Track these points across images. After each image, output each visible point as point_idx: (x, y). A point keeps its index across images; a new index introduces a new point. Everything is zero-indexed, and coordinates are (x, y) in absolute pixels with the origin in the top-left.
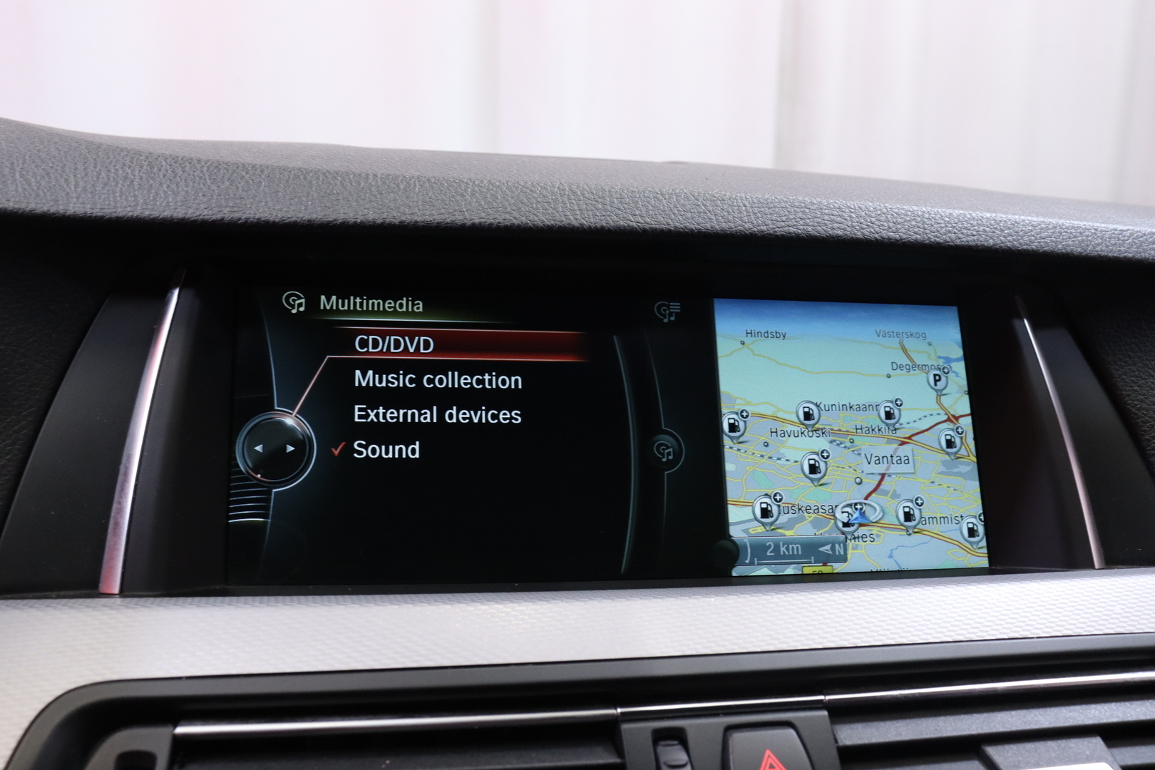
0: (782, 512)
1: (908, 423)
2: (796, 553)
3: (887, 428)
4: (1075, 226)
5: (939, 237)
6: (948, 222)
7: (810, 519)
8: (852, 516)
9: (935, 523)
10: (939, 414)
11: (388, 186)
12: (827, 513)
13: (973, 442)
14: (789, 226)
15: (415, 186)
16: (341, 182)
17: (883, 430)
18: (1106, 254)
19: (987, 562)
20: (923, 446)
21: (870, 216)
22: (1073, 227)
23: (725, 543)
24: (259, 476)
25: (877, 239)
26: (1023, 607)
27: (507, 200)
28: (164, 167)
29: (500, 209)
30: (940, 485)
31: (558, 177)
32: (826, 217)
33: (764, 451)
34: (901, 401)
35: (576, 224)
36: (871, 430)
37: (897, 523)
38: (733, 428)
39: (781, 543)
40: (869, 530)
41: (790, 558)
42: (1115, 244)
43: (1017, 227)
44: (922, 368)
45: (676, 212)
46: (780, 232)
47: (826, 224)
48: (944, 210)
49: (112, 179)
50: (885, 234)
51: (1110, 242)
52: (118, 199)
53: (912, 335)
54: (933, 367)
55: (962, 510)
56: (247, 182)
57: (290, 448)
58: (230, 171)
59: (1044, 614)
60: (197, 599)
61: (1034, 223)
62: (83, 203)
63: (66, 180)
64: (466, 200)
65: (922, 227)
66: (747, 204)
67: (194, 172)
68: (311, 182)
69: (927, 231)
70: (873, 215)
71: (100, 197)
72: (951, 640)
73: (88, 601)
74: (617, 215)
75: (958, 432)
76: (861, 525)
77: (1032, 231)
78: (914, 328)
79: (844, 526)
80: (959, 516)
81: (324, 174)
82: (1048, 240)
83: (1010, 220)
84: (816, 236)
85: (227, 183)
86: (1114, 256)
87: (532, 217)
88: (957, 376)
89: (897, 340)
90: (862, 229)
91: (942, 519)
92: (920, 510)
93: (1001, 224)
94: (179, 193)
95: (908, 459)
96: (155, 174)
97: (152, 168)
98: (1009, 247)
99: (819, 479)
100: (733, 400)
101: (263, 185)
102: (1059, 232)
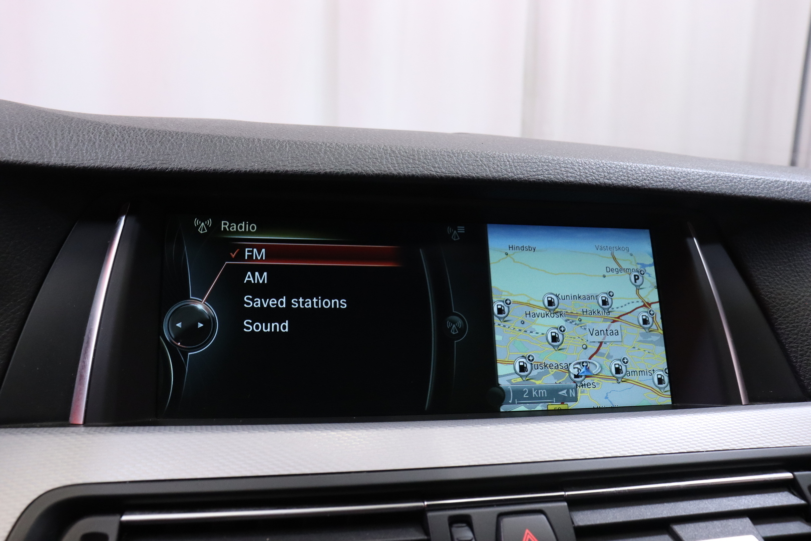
0: (533, 368)
1: (617, 308)
2: (543, 396)
3: (603, 311)
4: (727, 176)
5: (638, 183)
6: (644, 173)
7: (553, 373)
8: (581, 370)
9: (636, 375)
10: (638, 302)
11: (268, 147)
12: (564, 368)
13: (661, 321)
14: (538, 175)
15: (286, 147)
16: (236, 144)
17: (601, 312)
18: (747, 194)
19: (671, 401)
20: (627, 323)
21: (592, 168)
22: (725, 177)
23: (495, 389)
24: (179, 344)
25: (597, 184)
26: (697, 430)
27: (349, 157)
28: (116, 133)
29: (343, 163)
30: (639, 349)
31: (383, 141)
32: (563, 169)
33: (523, 328)
34: (612, 293)
35: (395, 173)
36: (592, 312)
37: (611, 375)
38: (500, 311)
39: (533, 389)
40: (592, 380)
41: (539, 399)
42: (753, 188)
43: (689, 176)
44: (626, 271)
45: (463, 165)
46: (532, 179)
47: (563, 174)
48: (641, 165)
49: (80, 141)
50: (602, 180)
51: (749, 186)
52: (85, 154)
53: (619, 249)
54: (633, 270)
55: (653, 366)
56: (172, 144)
57: (200, 325)
58: (161, 136)
59: (710, 435)
60: (137, 428)
61: (700, 174)
62: (61, 157)
63: (49, 142)
64: (321, 157)
65: (626, 176)
66: (510, 160)
67: (137, 137)
68: (215, 144)
69: (630, 179)
70: (594, 168)
71: (72, 154)
72: (649, 454)
73: (62, 429)
74: (423, 167)
75: (650, 314)
76: (586, 377)
77: (699, 179)
78: (621, 244)
79: (575, 378)
80: (652, 370)
81: (225, 139)
82: (710, 185)
83: (684, 172)
84: (556, 182)
85: (159, 145)
86: (752, 196)
87: (365, 168)
88: (650, 276)
89: (609, 252)
90: (587, 177)
91: (641, 372)
92: (626, 366)
93: (679, 174)
94: (126, 151)
95: (618, 332)
96: (109, 138)
97: (108, 134)
98: (684, 190)
99: (559, 346)
100: (500, 292)
101: (183, 146)
102: (716, 180)
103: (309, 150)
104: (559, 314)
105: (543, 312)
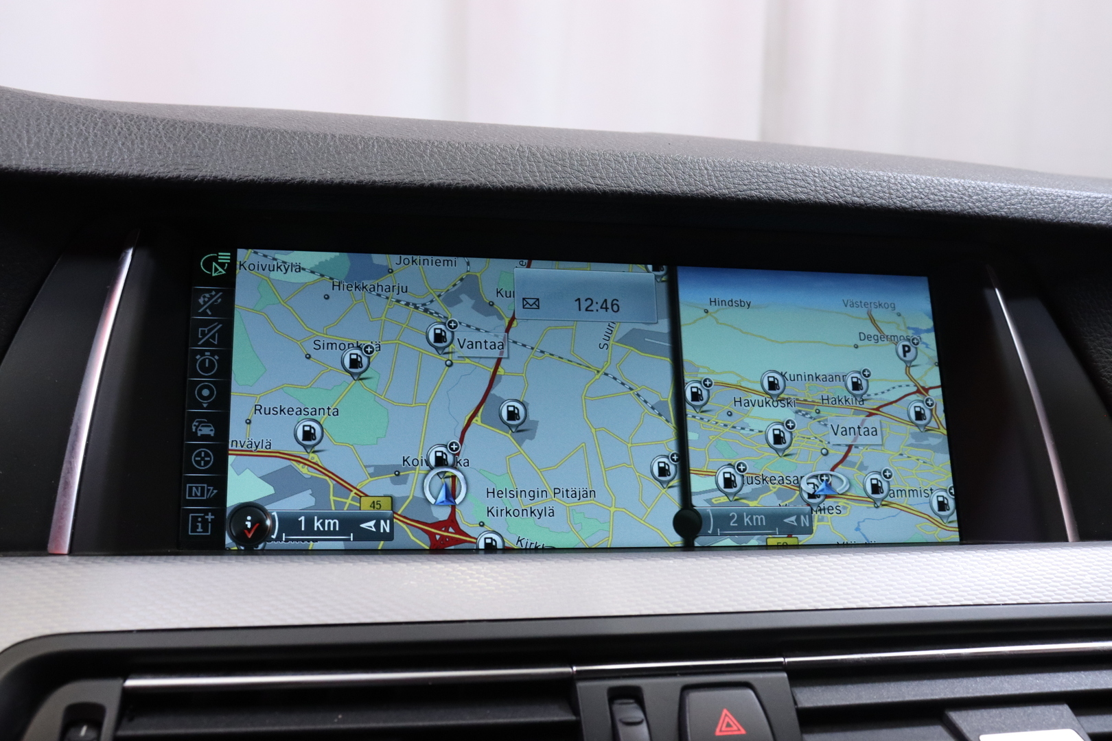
0: (746, 482)
1: (876, 394)
2: (760, 524)
3: (854, 399)
4: (1047, 192)
5: (905, 202)
6: (915, 187)
7: (775, 490)
8: (818, 487)
9: (904, 496)
10: (908, 386)
11: (347, 147)
12: (792, 483)
13: (943, 415)
14: (751, 190)
15: (373, 146)
16: (298, 142)
17: (850, 401)
18: (1079, 221)
19: (958, 536)
20: (892, 417)
21: (834, 181)
22: (1045, 194)
23: (687, 513)
25: (840, 204)
26: (990, 574)
27: (467, 162)
28: (119, 125)
29: (459, 170)
30: (908, 457)
31: (518, 140)
32: (790, 182)
33: (729, 421)
34: (868, 371)
35: (535, 185)
36: (837, 400)
37: (864, 495)
38: (696, 396)
39: (745, 514)
40: (835, 502)
41: (754, 529)
42: (1089, 211)
43: (986, 193)
44: (893, 339)
45: (637, 175)
46: (741, 195)
47: (788, 189)
48: (910, 175)
49: (65, 135)
50: (849, 198)
51: (1083, 209)
52: (73, 154)
53: (880, 305)
54: (902, 338)
55: (931, 483)
56: (204, 141)
58: (186, 130)
59: (1011, 581)
61: (1004, 189)
62: (37, 159)
63: (19, 136)
64: (425, 161)
65: (887, 191)
66: (709, 167)
67: (150, 130)
68: (268, 141)
69: (893, 196)
70: (838, 180)
71: (53, 153)
73: (37, 559)
74: (577, 177)
75: (928, 404)
76: (827, 497)
77: (1001, 197)
78: (883, 299)
79: (809, 498)
80: (929, 489)
81: (282, 134)
82: (1018, 207)
83: (978, 186)
84: (778, 200)
85: (183, 142)
86: (1086, 224)
87: (491, 178)
88: (927, 347)
89: (865, 310)
90: (826, 193)
91: (911, 492)
92: (888, 482)
93: (970, 190)
94: (134, 151)
95: (876, 431)
96: (109, 132)
97: (107, 125)
98: (978, 214)
99: (784, 450)
100: (697, 369)
101: (220, 144)
102: (1029, 199)
103: (408, 151)
104: (785, 402)
105: (761, 399)
